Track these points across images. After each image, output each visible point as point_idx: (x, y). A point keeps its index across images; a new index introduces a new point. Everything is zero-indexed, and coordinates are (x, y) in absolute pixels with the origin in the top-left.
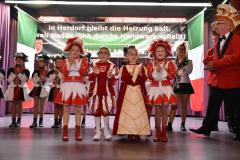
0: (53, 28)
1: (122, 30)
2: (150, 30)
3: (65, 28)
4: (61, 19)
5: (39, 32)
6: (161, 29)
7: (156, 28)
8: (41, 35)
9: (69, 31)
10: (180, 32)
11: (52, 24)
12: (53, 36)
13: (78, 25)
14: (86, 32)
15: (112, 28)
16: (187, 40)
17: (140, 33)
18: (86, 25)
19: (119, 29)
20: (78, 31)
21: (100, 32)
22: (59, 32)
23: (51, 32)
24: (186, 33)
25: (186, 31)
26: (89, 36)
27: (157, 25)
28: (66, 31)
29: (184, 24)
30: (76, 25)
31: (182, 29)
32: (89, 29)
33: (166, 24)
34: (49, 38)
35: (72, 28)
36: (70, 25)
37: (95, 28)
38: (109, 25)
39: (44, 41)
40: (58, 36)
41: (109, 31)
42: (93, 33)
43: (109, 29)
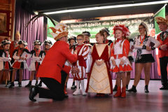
0: (68, 27)
1: (110, 24)
2: (129, 23)
3: (75, 26)
6: (136, 22)
7: (133, 22)
9: (78, 28)
10: (149, 23)
14: (87, 27)
15: (104, 24)
16: (154, 28)
18: (87, 23)
19: (108, 24)
20: (83, 27)
21: (96, 27)
22: (72, 29)
24: (154, 23)
26: (89, 30)
27: (133, 19)
28: (76, 28)
29: (152, 17)
30: (82, 24)
31: (151, 20)
32: (89, 25)
33: (139, 19)
35: (79, 26)
36: (78, 24)
37: (93, 25)
38: (102, 22)
40: (71, 31)
41: (102, 26)
42: (92, 28)
43: (101, 24)
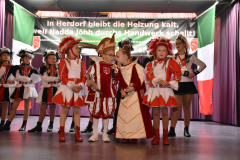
0: (52, 24)
1: (126, 26)
2: (157, 26)
3: (64, 24)
4: (61, 14)
5: (36, 27)
6: (168, 25)
7: (163, 24)
8: (39, 32)
9: (69, 27)
10: (189, 29)
11: (50, 19)
12: (52, 32)
13: (79, 20)
14: (87, 28)
15: (115, 24)
16: (196, 37)
17: (145, 29)
18: (87, 21)
19: (123, 25)
20: (79, 27)
21: (102, 28)
22: (58, 28)
23: (49, 28)
24: (196, 29)
25: (195, 27)
26: (90, 33)
28: (66, 27)
29: (193, 20)
30: (76, 21)
31: (192, 25)
32: (90, 25)
33: (174, 20)
34: (47, 35)
35: (72, 24)
36: (70, 20)
37: (97, 24)
38: (112, 21)
39: (42, 38)
40: (58, 32)
41: (112, 27)
42: (94, 29)
43: (111, 25)
